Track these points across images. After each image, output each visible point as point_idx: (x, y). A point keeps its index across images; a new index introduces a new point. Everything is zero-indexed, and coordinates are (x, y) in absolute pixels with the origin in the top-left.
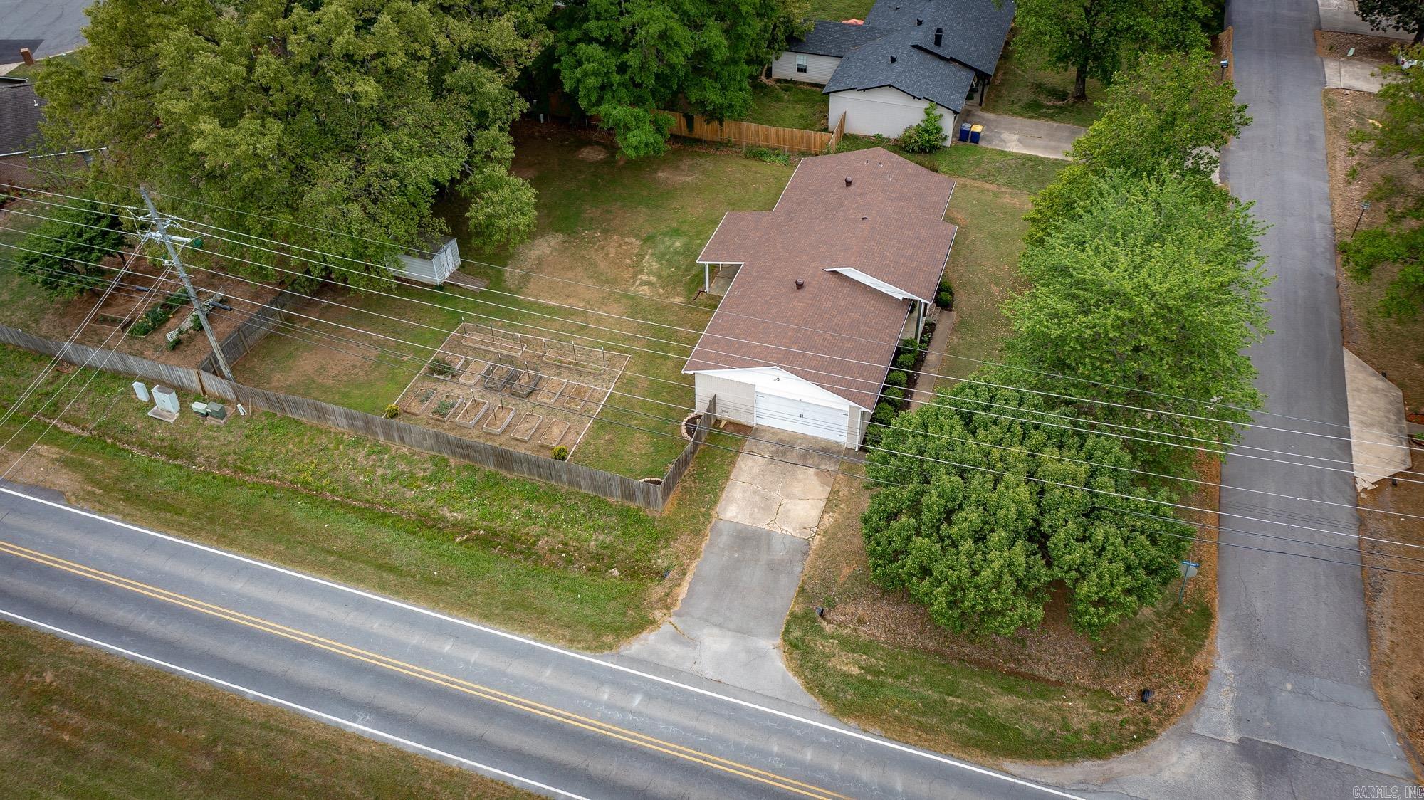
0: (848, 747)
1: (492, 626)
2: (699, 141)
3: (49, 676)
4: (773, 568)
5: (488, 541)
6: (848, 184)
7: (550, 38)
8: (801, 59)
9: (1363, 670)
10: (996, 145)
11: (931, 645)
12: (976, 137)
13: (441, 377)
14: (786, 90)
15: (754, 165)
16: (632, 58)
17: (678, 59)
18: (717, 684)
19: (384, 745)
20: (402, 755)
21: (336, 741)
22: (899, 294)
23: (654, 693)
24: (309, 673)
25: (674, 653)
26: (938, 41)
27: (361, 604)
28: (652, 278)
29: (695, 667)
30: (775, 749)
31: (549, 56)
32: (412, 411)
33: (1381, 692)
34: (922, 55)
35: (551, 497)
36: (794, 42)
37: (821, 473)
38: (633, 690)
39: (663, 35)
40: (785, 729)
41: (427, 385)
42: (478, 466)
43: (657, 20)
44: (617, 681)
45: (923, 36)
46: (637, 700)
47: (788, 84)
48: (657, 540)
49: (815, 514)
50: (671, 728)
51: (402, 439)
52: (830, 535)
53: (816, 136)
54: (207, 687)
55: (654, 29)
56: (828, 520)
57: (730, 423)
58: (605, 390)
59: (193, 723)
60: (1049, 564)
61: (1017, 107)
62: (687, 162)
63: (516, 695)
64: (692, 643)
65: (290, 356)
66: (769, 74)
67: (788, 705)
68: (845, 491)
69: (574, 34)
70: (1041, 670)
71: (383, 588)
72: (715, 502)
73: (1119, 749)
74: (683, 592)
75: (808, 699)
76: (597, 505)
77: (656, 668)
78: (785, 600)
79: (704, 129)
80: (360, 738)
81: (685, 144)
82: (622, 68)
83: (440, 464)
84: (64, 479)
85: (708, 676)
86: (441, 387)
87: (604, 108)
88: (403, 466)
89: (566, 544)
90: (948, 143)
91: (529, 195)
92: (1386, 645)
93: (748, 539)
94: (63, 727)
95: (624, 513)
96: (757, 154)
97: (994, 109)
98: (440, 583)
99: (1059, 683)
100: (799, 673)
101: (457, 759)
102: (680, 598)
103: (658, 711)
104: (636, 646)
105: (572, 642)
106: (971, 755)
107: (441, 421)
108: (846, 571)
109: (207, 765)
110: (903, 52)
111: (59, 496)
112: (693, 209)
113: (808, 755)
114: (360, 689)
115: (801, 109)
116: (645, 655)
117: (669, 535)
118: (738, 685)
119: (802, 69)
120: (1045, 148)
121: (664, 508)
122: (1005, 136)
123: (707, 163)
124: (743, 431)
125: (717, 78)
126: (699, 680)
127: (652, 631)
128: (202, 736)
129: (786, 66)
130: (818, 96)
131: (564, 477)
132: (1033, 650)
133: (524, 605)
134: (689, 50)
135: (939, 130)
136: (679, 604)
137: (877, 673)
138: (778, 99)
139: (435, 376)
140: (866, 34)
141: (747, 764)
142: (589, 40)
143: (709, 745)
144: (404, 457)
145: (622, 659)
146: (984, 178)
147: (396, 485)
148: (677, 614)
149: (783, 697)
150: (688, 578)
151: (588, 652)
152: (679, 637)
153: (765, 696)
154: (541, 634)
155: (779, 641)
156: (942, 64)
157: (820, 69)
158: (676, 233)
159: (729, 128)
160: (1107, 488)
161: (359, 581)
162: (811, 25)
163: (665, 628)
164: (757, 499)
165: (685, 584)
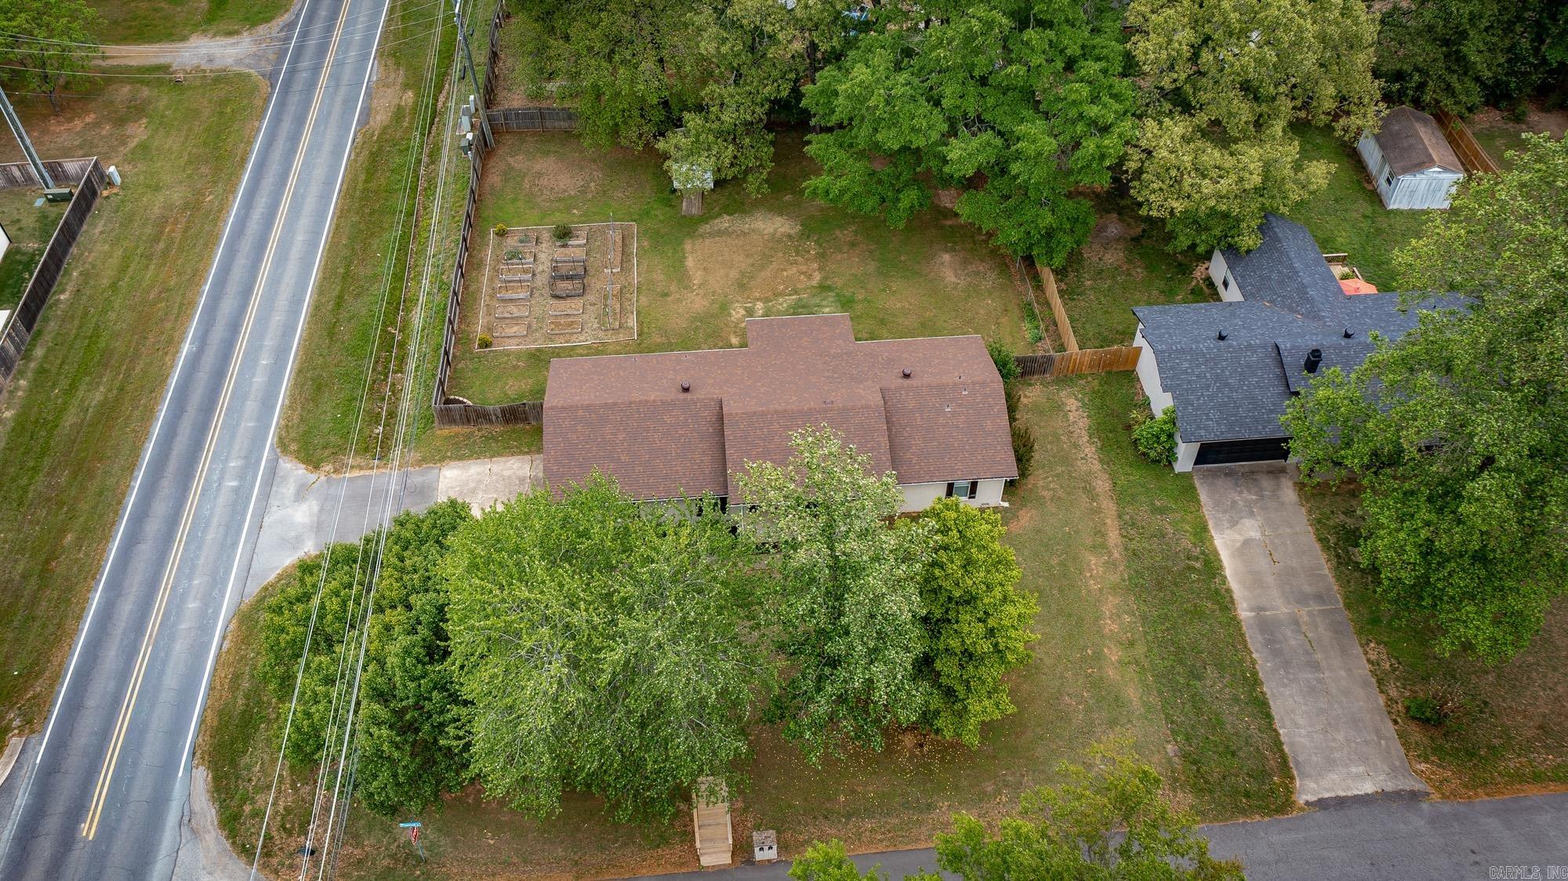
0: (204, 628)
8: (1228, 273)
18: (257, 528)
20: (163, 380)
23: (240, 492)
25: (286, 490)
29: (273, 507)
30: (196, 582)
38: (241, 477)
40: (216, 583)
44: (249, 465)
46: (231, 483)
50: (207, 513)
62: (981, 266)
64: (300, 498)
65: (548, 152)
67: (242, 580)
71: (317, 308)
72: (460, 458)
77: (267, 485)
80: (176, 352)
84: (381, 117)
85: (265, 518)
93: (421, 495)
96: (1029, 312)
98: (331, 334)
100: (280, 578)
103: (223, 498)
104: (289, 465)
105: (286, 426)
111: (364, 122)
113: (192, 605)
114: (218, 333)
116: (280, 473)
118: (260, 541)
119: (1225, 285)
123: (989, 282)
126: (259, 515)
143: (195, 539)
145: (272, 462)
149: (251, 573)
150: (367, 472)
151: (275, 439)
152: (303, 488)
153: (251, 562)
155: (314, 552)
163: (313, 477)
164: (472, 485)
165: (362, 473)
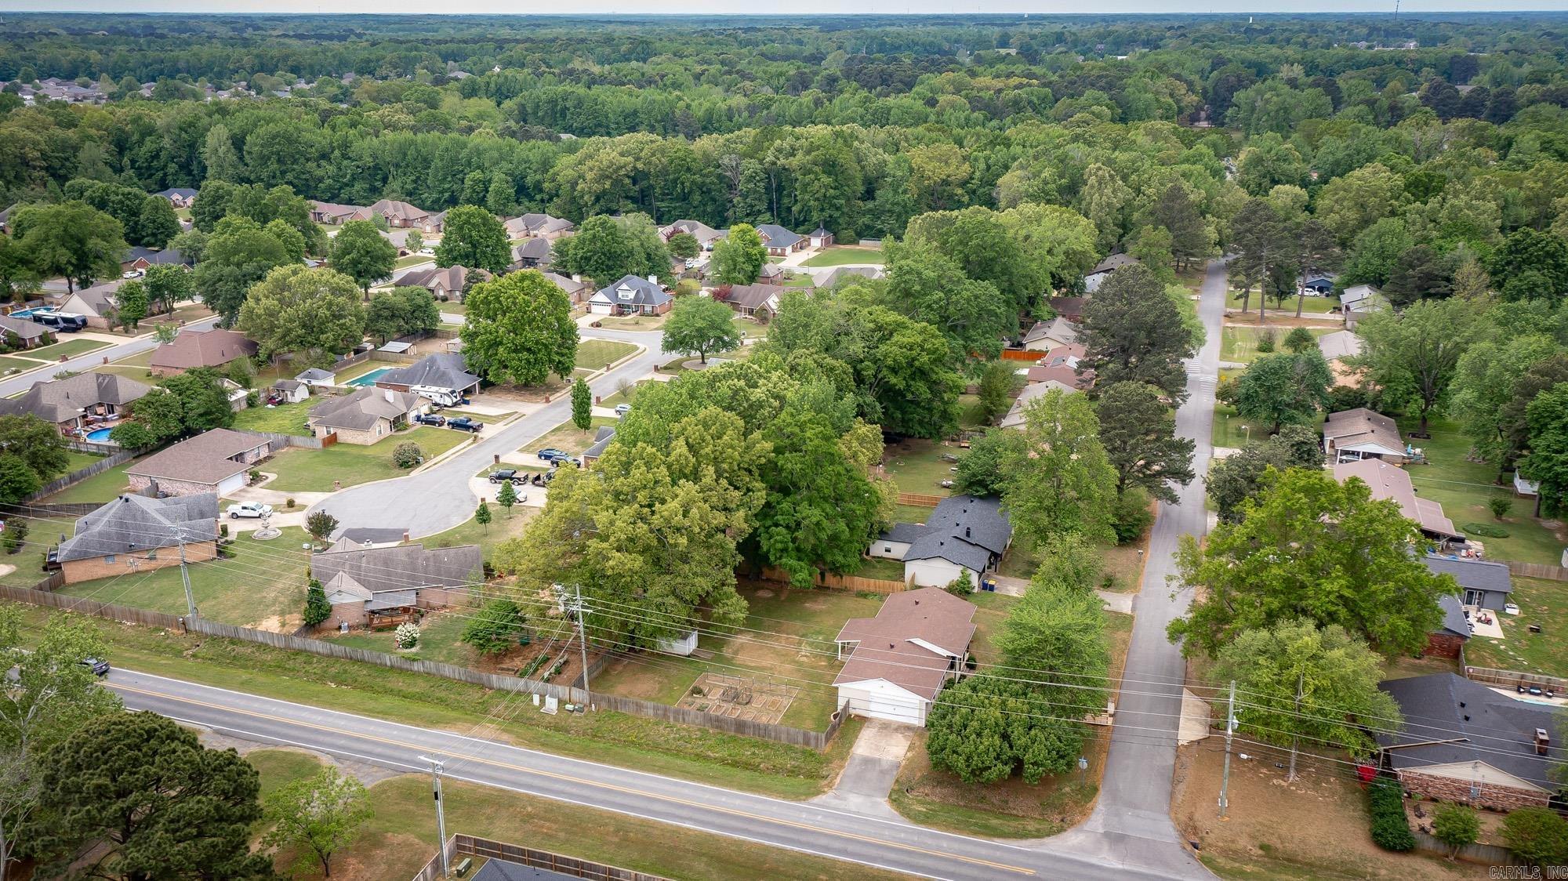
2: (828, 588)
3: (529, 809)
4: (883, 772)
5: (735, 764)
6: (917, 603)
7: (757, 524)
8: (888, 544)
9: (1166, 808)
10: (1004, 592)
11: (962, 803)
12: (992, 588)
13: (698, 695)
14: (879, 562)
15: (862, 600)
16: (800, 534)
17: (824, 536)
18: (858, 813)
19: (701, 831)
20: (711, 835)
21: (677, 831)
22: (945, 653)
23: (827, 816)
24: (657, 807)
25: (835, 802)
26: (968, 534)
27: (676, 784)
28: (807, 653)
31: (754, 534)
32: (685, 709)
33: (1173, 815)
34: (959, 542)
35: (766, 746)
36: (884, 534)
37: (905, 736)
39: (818, 524)
40: (892, 828)
41: (690, 699)
43: (815, 516)
44: (809, 811)
45: (960, 532)
46: (819, 817)
47: (880, 559)
48: (822, 763)
49: (904, 752)
50: (837, 827)
51: (684, 719)
52: (910, 761)
53: (897, 584)
54: (608, 812)
55: (814, 520)
56: (909, 755)
57: (856, 716)
58: (787, 702)
59: (606, 825)
60: (1011, 747)
61: (1017, 574)
62: (821, 599)
64: (845, 799)
65: (612, 686)
66: (868, 553)
67: (891, 819)
68: (918, 743)
69: (769, 523)
70: (1015, 812)
72: (851, 747)
73: (1048, 835)
74: (838, 781)
75: (901, 817)
76: (789, 749)
77: (827, 808)
78: (889, 783)
79: (831, 580)
80: (688, 829)
81: (822, 589)
82: (794, 540)
83: (704, 732)
84: (505, 737)
85: (852, 810)
86: (698, 701)
87: (784, 560)
88: (684, 733)
89: (774, 765)
90: (976, 590)
91: (745, 603)
92: (1179, 801)
93: (868, 762)
94: (542, 827)
95: (804, 752)
96: (864, 595)
97: (1004, 574)
100: (897, 809)
101: (736, 836)
102: (836, 783)
104: (816, 800)
107: (702, 713)
108: (919, 774)
109: (617, 840)
110: (948, 540)
111: (507, 743)
112: (828, 622)
115: (888, 572)
116: (822, 802)
117: (828, 761)
119: (888, 550)
121: (826, 748)
122: (1010, 588)
123: (834, 600)
124: (863, 720)
125: (841, 550)
126: (850, 812)
127: (824, 795)
128: (612, 829)
129: (878, 548)
130: (898, 566)
131: (773, 734)
132: (1011, 805)
133: (758, 786)
134: (830, 533)
135: (969, 582)
136: (836, 785)
137: (935, 810)
138: (874, 567)
139: (694, 694)
140: (927, 531)
142: (777, 525)
144: (685, 729)
145: (810, 804)
146: (996, 609)
147: (681, 742)
148: (836, 789)
149: (889, 816)
150: (840, 776)
152: (836, 797)
153: (880, 816)
154: (769, 796)
155: (887, 799)
156: (971, 547)
157: (899, 550)
158: (819, 633)
159: (846, 581)
160: (1036, 714)
161: (673, 776)
162: (893, 524)
163: (830, 794)
164: (873, 746)
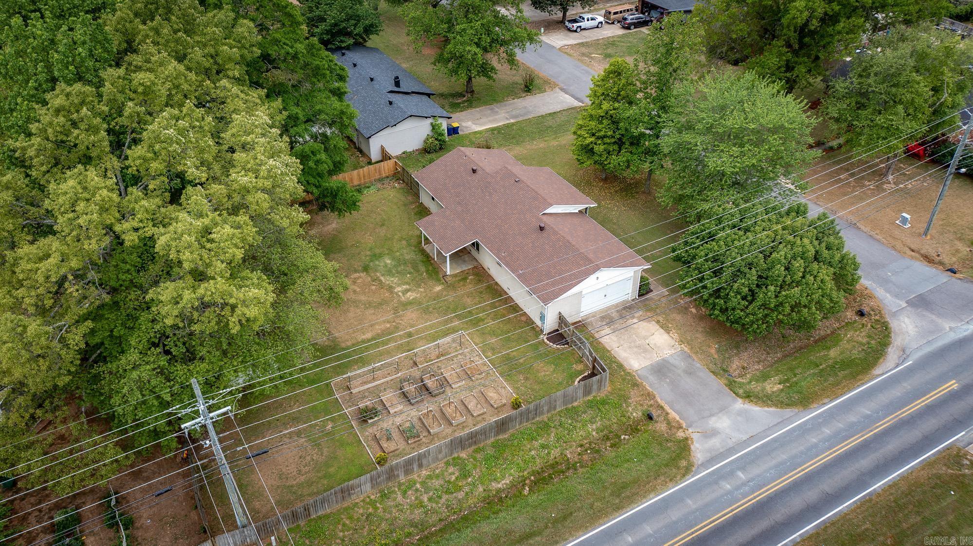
0: (830, 416)
1: (629, 509)
4: (689, 373)
5: (543, 478)
6: (475, 171)
10: (467, 131)
11: (780, 355)
12: (457, 130)
13: (376, 419)
18: (752, 439)
25: (717, 443)
26: (397, 84)
28: (404, 287)
29: (734, 440)
30: (815, 440)
32: (392, 449)
34: (397, 95)
37: (640, 318)
38: (732, 473)
41: (372, 430)
42: (481, 445)
45: (390, 84)
46: (741, 475)
48: (621, 405)
50: (772, 471)
63: (696, 525)
64: (716, 432)
67: (789, 420)
72: (621, 366)
74: (673, 414)
75: (788, 412)
78: (715, 381)
83: (456, 462)
85: (744, 439)
86: (385, 424)
89: (581, 446)
93: (661, 369)
98: (566, 517)
99: (833, 333)
100: (768, 405)
102: (678, 418)
103: (755, 471)
104: (699, 455)
105: (672, 479)
106: (860, 380)
107: (419, 441)
108: (713, 351)
110: (389, 97)
113: (827, 431)
116: (709, 455)
117: (625, 397)
118: (759, 431)
120: (490, 122)
122: (464, 124)
127: (693, 442)
133: (623, 487)
136: (681, 421)
137: (787, 380)
139: (370, 421)
141: (817, 456)
143: (794, 463)
144: (430, 477)
145: (704, 466)
148: (690, 426)
149: (780, 420)
150: (667, 408)
151: (687, 477)
152: (707, 435)
153: (775, 425)
154: (655, 490)
155: (740, 401)
156: (409, 96)
163: (695, 436)
164: (635, 350)
165: (670, 411)
